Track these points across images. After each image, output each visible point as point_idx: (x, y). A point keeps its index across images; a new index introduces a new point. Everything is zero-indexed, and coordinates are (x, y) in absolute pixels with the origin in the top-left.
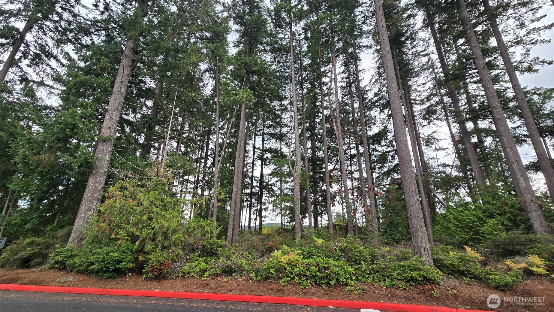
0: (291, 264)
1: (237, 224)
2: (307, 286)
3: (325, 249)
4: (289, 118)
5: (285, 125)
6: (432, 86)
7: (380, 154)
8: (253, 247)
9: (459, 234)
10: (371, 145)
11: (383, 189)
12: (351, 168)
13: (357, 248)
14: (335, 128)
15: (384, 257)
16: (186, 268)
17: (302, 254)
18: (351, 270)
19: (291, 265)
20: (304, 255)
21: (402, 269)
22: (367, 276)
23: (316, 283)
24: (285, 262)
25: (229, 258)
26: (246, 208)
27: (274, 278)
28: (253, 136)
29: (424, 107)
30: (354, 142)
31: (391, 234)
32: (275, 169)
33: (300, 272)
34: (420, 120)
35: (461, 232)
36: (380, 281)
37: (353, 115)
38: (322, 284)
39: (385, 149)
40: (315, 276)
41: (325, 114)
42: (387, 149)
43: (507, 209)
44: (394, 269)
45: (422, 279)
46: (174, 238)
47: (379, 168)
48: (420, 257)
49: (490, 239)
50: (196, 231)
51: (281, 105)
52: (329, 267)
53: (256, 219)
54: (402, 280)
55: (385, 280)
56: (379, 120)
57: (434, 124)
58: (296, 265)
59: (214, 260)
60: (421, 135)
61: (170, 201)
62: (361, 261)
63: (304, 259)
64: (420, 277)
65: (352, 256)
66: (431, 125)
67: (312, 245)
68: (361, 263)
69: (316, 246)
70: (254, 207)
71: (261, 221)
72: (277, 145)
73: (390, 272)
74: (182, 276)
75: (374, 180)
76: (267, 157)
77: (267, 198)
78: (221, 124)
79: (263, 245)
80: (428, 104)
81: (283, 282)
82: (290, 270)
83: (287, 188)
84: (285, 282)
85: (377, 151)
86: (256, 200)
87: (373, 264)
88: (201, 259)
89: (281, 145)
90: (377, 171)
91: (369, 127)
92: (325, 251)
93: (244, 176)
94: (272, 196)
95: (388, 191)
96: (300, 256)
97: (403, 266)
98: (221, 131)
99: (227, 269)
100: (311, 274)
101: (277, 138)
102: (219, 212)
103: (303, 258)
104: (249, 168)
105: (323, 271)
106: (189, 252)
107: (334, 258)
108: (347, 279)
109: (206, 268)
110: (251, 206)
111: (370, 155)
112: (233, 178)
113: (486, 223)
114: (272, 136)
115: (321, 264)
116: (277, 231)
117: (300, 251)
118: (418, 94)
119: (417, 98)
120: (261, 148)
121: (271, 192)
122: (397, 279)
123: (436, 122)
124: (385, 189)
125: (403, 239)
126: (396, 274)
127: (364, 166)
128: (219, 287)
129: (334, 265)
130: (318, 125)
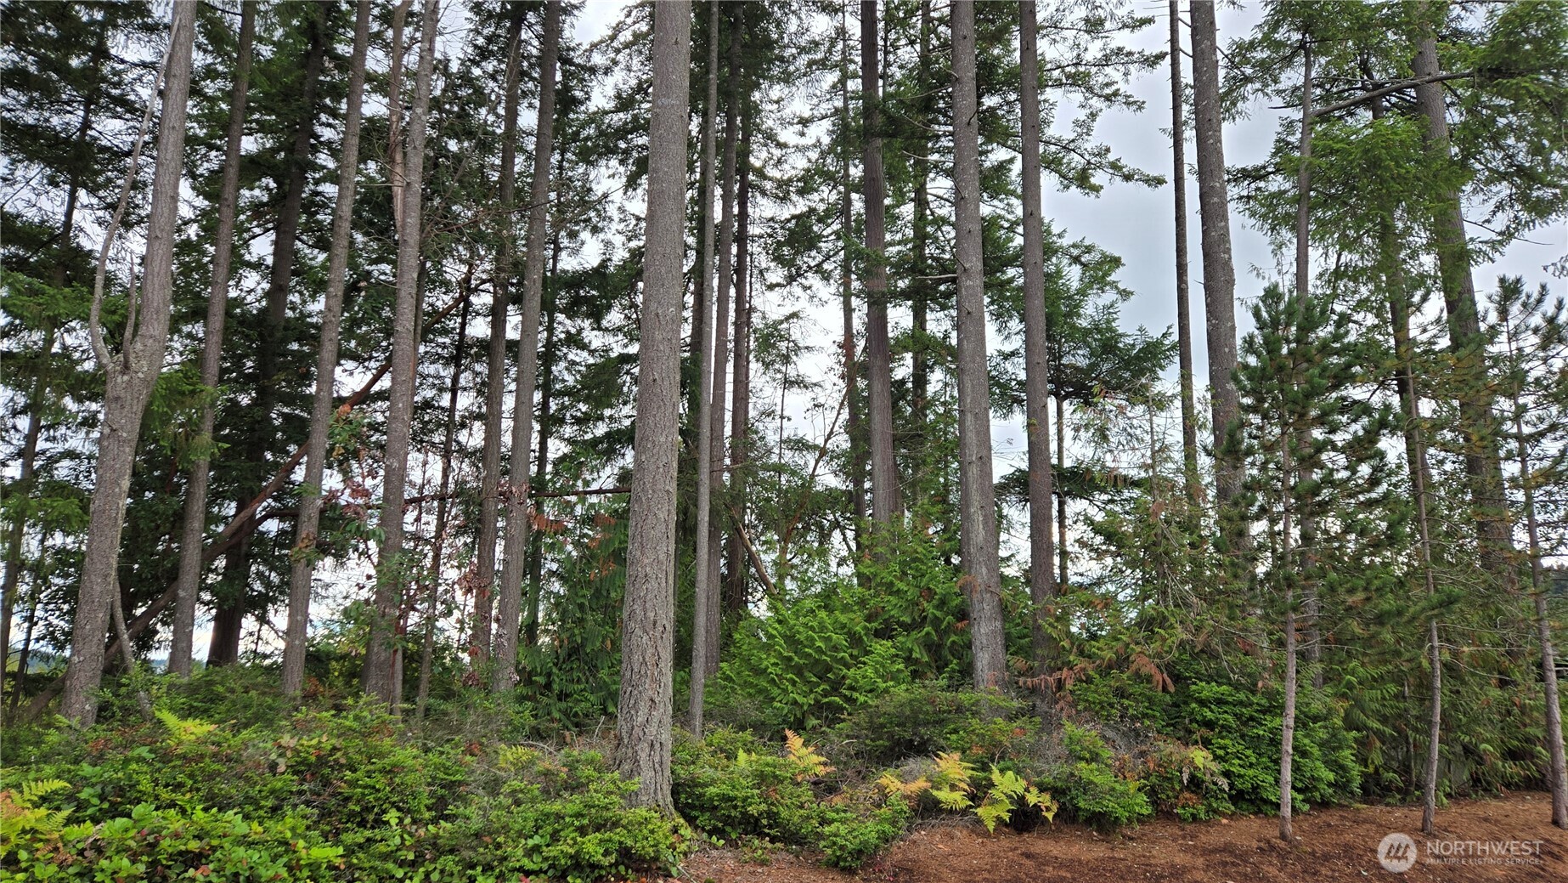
3: (215, 766)
6: (826, 140)
9: (785, 691)
14: (398, 192)
17: (71, 798)
18: (328, 854)
20: (81, 806)
21: (549, 829)
22: (400, 873)
29: (786, 212)
31: (563, 696)
34: (763, 261)
35: (794, 683)
39: (616, 344)
42: (626, 346)
43: (930, 609)
44: (520, 834)
45: (612, 859)
48: (631, 777)
49: (865, 705)
54: (537, 872)
56: (616, 219)
57: (806, 288)
60: (756, 319)
62: (384, 812)
63: (79, 821)
64: (606, 853)
66: (796, 289)
67: (142, 751)
68: (385, 818)
69: (165, 757)
75: (549, 468)
80: (800, 206)
87: (436, 819)
89: (72, 207)
91: (572, 235)
92: (211, 777)
95: (589, 520)
96: (58, 809)
97: (559, 817)
105: (170, 873)
111: (549, 356)
113: (867, 653)
115: (166, 843)
117: (58, 784)
118: (777, 153)
119: (772, 172)
123: (813, 280)
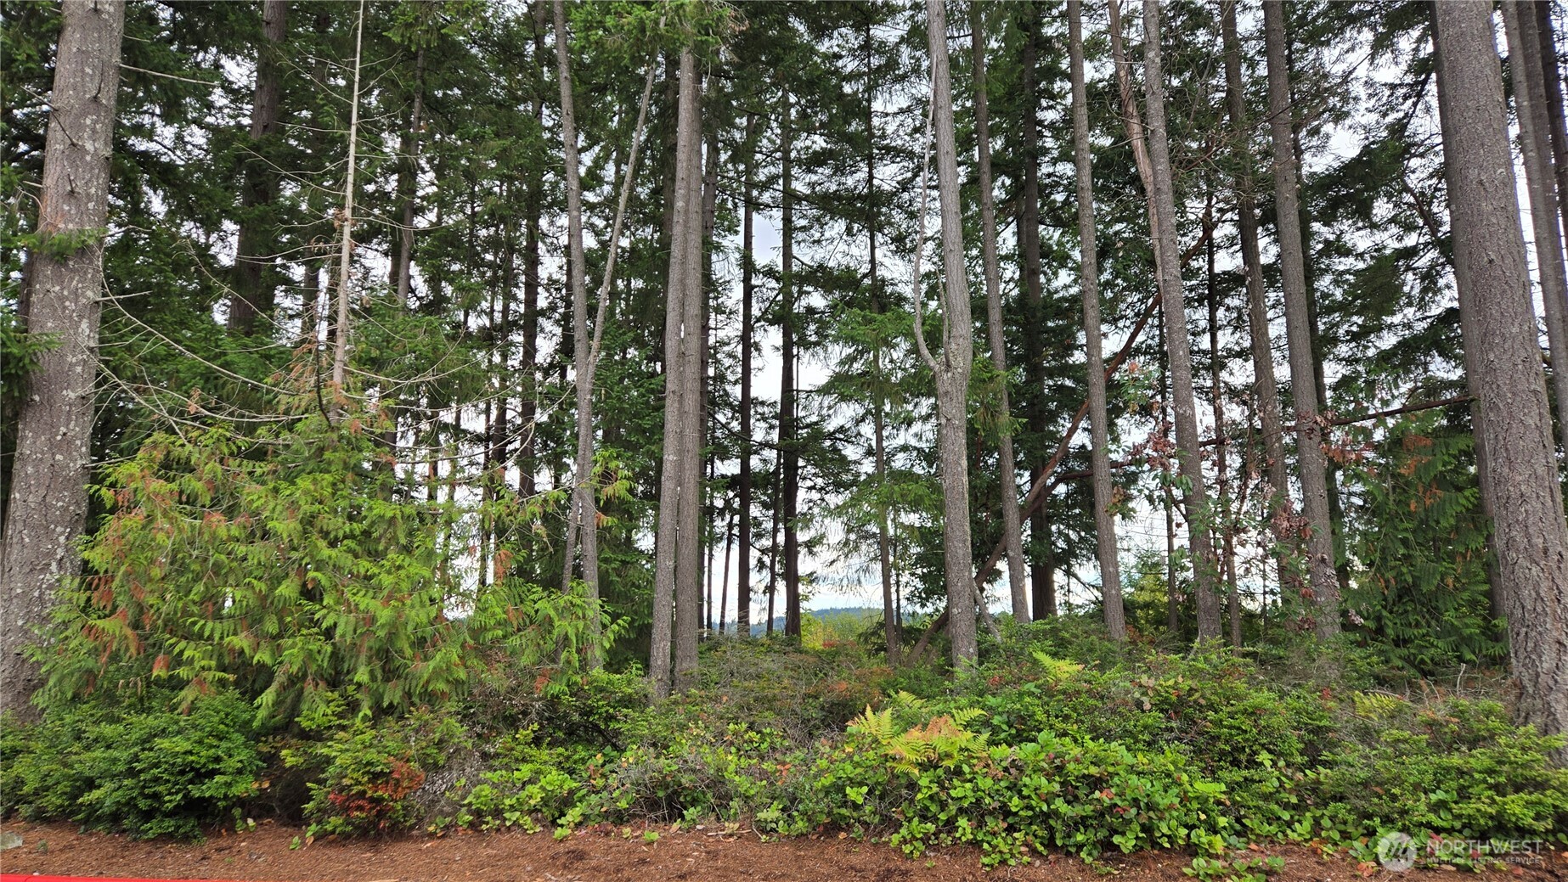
0: (936, 767)
1: (689, 608)
2: (1013, 856)
3: (1092, 702)
4: (909, 110)
5: (888, 149)
7: (1361, 265)
8: (767, 702)
10: (1316, 226)
11: (1368, 433)
12: (1214, 341)
13: (1239, 698)
14: (1138, 143)
15: (1366, 734)
16: (486, 790)
17: (986, 723)
18: (1212, 789)
19: (940, 772)
20: (995, 730)
21: (1454, 784)
22: (1286, 816)
23: (1050, 844)
24: (913, 757)
25: (666, 747)
26: (724, 544)
27: (866, 825)
28: (741, 212)
30: (1228, 215)
31: (1399, 642)
32: (851, 359)
33: (979, 801)
36: (1346, 836)
37: (1233, 76)
38: (1080, 847)
39: (1390, 240)
40: (1046, 816)
41: (1087, 79)
42: (1400, 238)
44: (1416, 787)
45: (1549, 824)
46: (425, 669)
47: (1355, 337)
48: (1546, 733)
50: (514, 641)
51: (867, 47)
52: (1111, 775)
53: (770, 589)
54: (1450, 831)
55: (1371, 833)
56: (1363, 95)
58: (958, 772)
59: (600, 759)
61: (389, 514)
62: (1255, 753)
63: (997, 744)
64: (1538, 817)
65: (1214, 731)
67: (1031, 686)
68: (1259, 759)
69: (1048, 692)
70: (759, 536)
71: (794, 600)
72: (854, 251)
73: (1394, 798)
74: (471, 825)
75: (1329, 394)
76: (811, 310)
77: (815, 495)
78: (587, 159)
79: (809, 696)
81: (905, 842)
82: (935, 788)
83: (905, 448)
84: (914, 838)
85: (1346, 252)
86: (765, 506)
87: (1312, 765)
88: (544, 754)
89: (873, 248)
90: (1343, 350)
91: (1315, 132)
92: (1090, 711)
93: (711, 402)
94: (839, 486)
95: (1396, 443)
96: (978, 732)
97: (1461, 773)
98: (590, 197)
99: (661, 794)
100: (1029, 807)
101: (851, 216)
102: (606, 560)
103: (992, 743)
104: (727, 362)
105: (1081, 793)
106: (491, 728)
107: (1129, 741)
108: (1191, 827)
109: (571, 792)
110: (745, 534)
111: (1311, 272)
112: (660, 408)
114: (829, 204)
115: (1071, 767)
116: (865, 637)
117: (977, 712)
120: (780, 268)
121: (835, 468)
122: (1429, 825)
124: (1379, 435)
125: (1461, 659)
126: (1423, 807)
127: (1276, 328)
128: (631, 865)
129: (1131, 769)
130: (1049, 143)
